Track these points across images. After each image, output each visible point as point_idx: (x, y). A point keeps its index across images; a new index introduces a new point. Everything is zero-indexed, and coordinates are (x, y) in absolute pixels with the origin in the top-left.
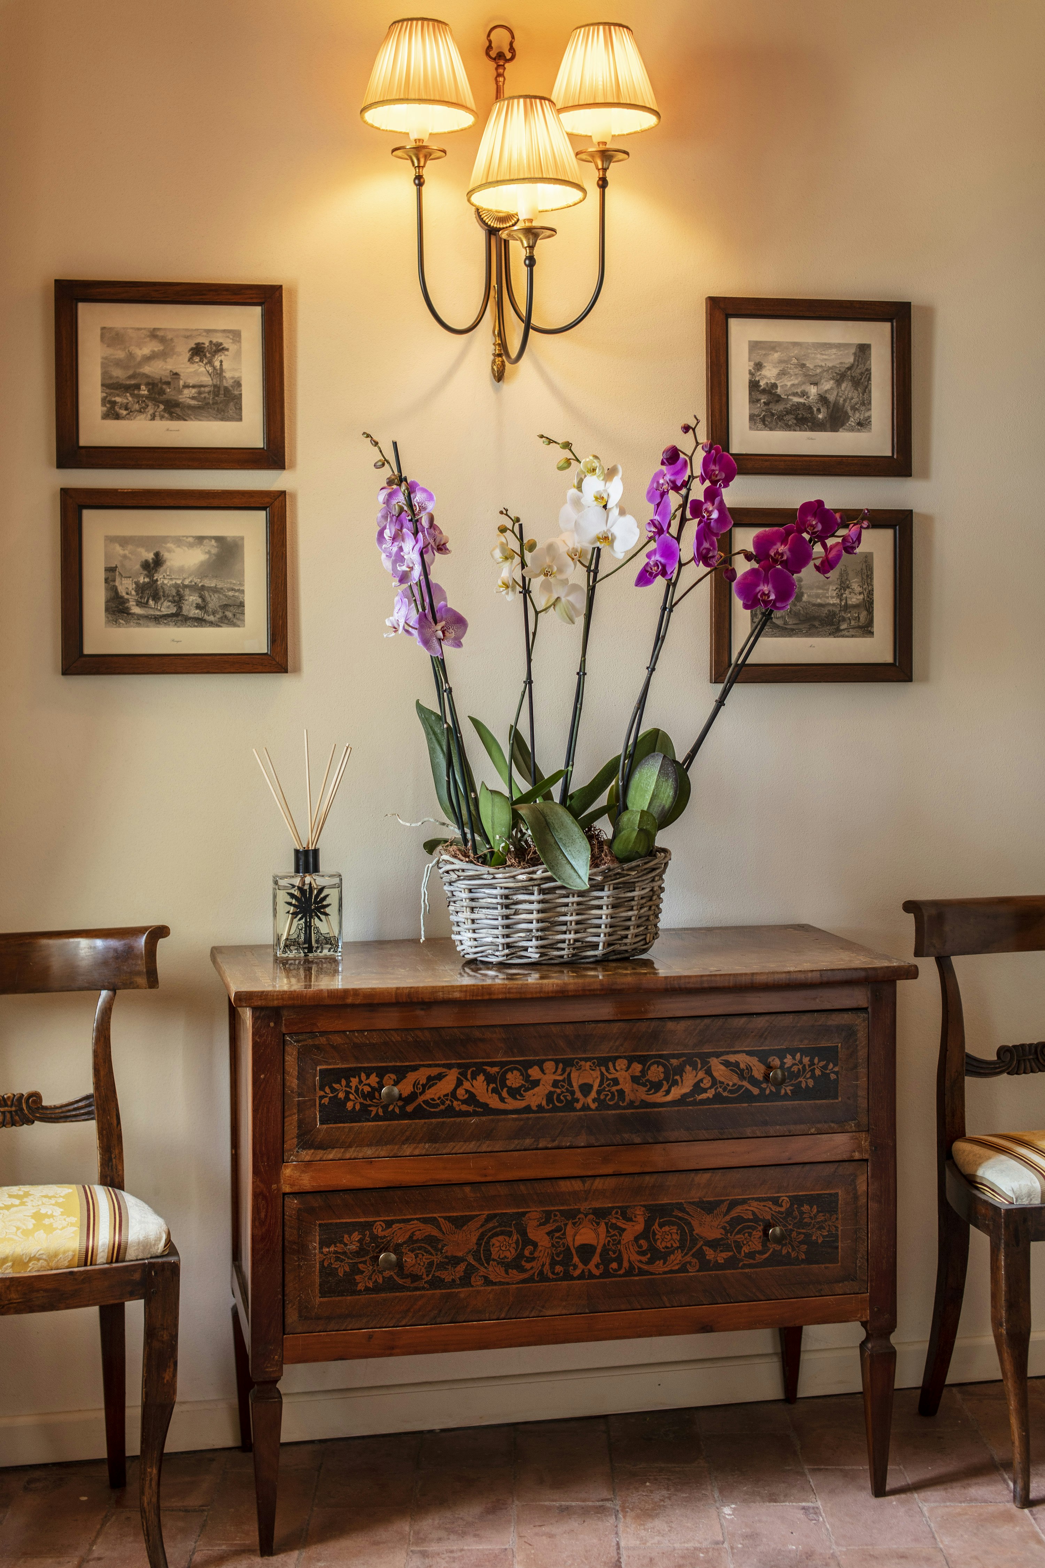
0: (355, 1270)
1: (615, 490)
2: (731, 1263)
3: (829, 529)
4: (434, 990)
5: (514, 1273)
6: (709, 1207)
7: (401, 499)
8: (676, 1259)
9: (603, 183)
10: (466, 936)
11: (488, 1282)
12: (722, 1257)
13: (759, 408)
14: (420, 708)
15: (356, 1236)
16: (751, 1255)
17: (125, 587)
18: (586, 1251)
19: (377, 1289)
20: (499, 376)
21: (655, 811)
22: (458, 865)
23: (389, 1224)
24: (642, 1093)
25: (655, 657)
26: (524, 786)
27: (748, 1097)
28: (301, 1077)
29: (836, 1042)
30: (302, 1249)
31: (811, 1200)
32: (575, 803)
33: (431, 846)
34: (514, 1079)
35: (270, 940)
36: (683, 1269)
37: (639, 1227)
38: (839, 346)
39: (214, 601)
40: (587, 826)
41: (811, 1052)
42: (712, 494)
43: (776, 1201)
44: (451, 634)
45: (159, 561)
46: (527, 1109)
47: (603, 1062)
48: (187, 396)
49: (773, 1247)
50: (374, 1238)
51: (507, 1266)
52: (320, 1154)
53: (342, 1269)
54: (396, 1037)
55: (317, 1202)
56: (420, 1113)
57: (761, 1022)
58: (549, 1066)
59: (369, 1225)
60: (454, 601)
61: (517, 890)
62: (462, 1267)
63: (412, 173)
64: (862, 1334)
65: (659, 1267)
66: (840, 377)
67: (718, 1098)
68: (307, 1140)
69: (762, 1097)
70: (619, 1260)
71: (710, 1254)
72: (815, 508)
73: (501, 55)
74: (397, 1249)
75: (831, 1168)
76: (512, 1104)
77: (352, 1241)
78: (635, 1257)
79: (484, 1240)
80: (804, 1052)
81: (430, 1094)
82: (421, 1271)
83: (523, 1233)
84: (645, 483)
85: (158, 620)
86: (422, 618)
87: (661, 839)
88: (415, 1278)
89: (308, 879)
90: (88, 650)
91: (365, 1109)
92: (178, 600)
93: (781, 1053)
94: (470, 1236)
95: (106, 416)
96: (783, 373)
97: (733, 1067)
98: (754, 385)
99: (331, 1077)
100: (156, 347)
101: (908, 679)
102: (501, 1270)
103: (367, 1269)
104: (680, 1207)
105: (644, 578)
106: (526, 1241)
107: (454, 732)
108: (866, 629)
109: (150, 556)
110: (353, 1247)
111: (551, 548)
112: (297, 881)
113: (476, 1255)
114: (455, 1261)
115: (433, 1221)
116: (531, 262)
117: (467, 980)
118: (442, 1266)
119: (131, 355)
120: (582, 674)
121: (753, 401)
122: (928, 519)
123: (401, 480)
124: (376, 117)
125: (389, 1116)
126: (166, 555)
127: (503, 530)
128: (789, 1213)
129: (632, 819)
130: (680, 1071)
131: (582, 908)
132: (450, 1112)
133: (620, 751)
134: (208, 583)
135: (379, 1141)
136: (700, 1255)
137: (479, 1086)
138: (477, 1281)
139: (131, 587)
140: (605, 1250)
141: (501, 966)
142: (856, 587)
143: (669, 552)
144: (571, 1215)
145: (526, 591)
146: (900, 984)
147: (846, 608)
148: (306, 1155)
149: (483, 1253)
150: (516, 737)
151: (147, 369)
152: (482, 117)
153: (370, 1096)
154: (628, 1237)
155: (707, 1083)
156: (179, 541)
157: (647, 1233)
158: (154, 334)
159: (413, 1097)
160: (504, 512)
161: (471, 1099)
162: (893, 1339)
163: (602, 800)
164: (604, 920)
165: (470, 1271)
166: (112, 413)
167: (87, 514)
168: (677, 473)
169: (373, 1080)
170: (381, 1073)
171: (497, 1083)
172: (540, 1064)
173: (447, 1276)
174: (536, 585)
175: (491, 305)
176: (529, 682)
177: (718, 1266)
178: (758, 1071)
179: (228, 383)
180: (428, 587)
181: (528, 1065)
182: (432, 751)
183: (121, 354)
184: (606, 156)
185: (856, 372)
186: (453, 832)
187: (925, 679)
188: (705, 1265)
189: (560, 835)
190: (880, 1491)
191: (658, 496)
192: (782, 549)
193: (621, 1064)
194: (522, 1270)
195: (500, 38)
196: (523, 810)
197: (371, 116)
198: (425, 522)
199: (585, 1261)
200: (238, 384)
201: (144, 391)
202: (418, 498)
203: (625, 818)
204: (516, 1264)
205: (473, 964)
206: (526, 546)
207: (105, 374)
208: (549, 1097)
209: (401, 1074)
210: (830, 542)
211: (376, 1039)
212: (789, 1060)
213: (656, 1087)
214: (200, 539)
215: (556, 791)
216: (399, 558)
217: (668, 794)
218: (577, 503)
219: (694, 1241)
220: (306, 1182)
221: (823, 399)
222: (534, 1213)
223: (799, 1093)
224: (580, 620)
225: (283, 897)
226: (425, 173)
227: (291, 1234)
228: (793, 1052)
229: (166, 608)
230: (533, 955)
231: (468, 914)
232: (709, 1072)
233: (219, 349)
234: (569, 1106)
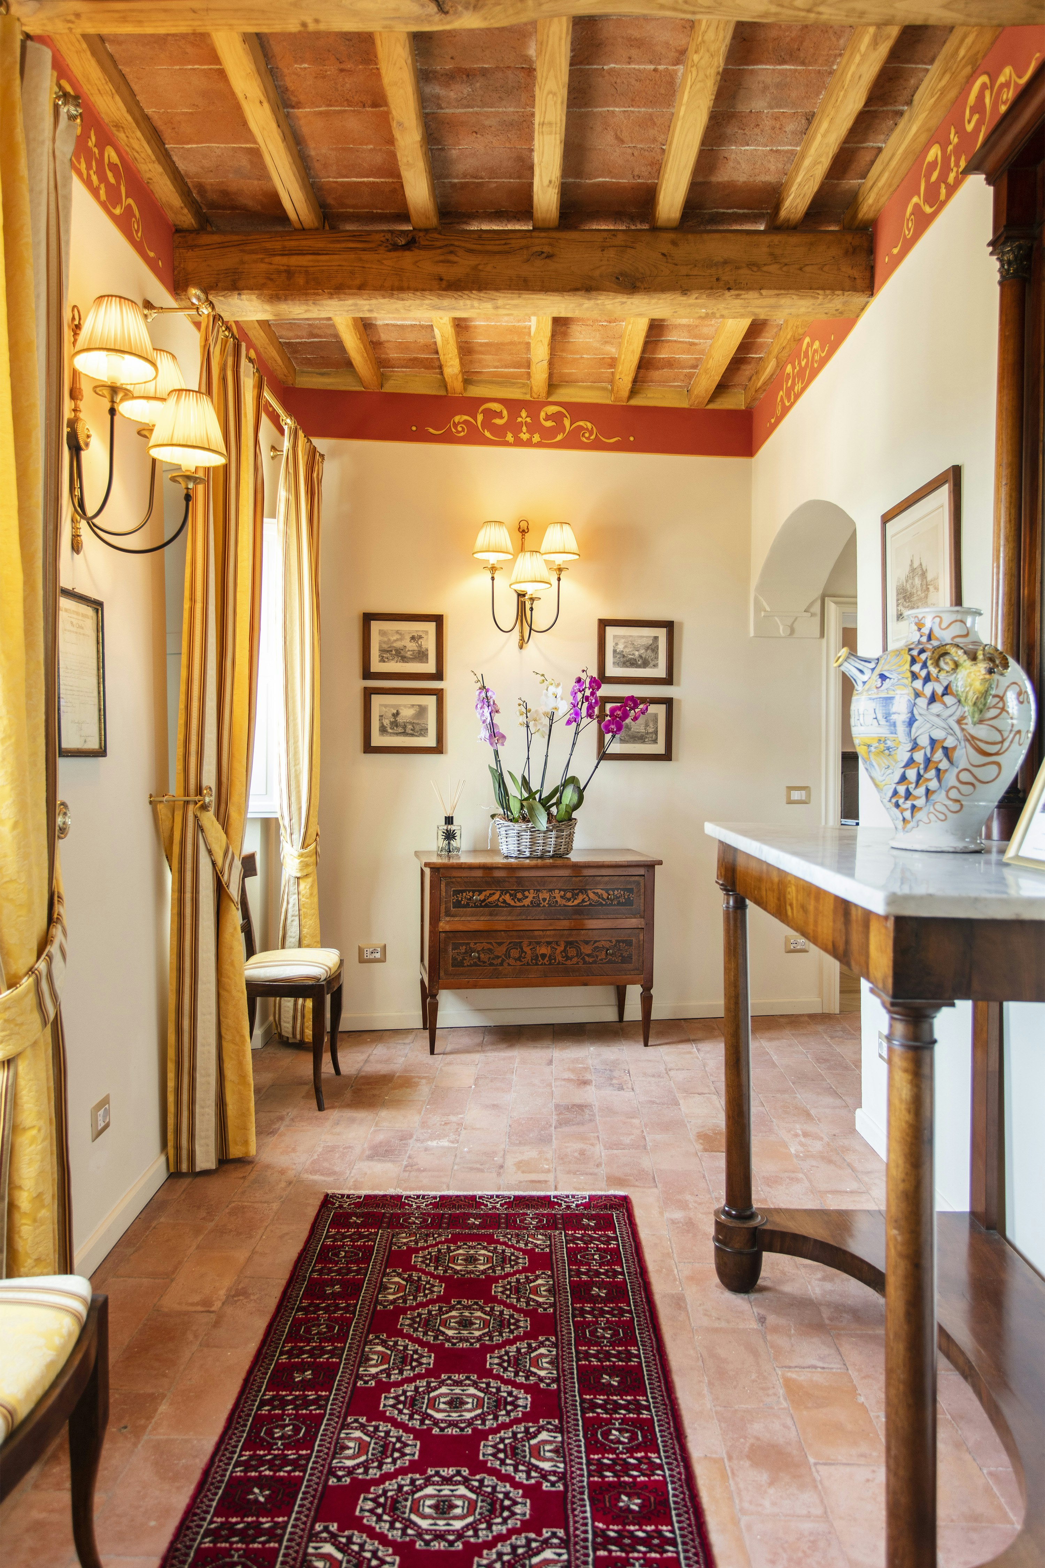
0: (464, 959)
1: (559, 691)
2: (595, 962)
3: (636, 706)
4: (492, 864)
5: (519, 963)
6: (587, 943)
7: (483, 695)
8: (575, 960)
9: (559, 579)
10: (504, 847)
11: (509, 965)
12: (591, 960)
13: (616, 660)
14: (490, 767)
15: (464, 947)
16: (601, 960)
17: (386, 722)
18: (543, 956)
19: (471, 966)
20: (521, 647)
21: (571, 805)
22: (502, 822)
23: (475, 944)
24: (564, 902)
25: (572, 750)
26: (526, 795)
27: (601, 904)
28: (446, 892)
29: (633, 886)
30: (446, 951)
31: (623, 941)
32: (544, 802)
33: (493, 816)
34: (519, 895)
35: (436, 849)
36: (577, 963)
37: (562, 949)
38: (647, 637)
39: (417, 728)
40: (548, 809)
41: (624, 890)
42: (593, 694)
43: (610, 941)
44: (500, 741)
45: (398, 713)
46: (524, 906)
47: (551, 890)
48: (409, 654)
49: (609, 957)
50: (470, 948)
51: (516, 960)
52: (452, 919)
53: (459, 958)
54: (479, 880)
55: (451, 935)
56: (486, 906)
57: (606, 879)
58: (532, 891)
59: (469, 944)
60: (502, 729)
61: (522, 831)
62: (500, 960)
63: (490, 576)
64: (641, 990)
65: (569, 962)
66: (647, 648)
67: (590, 905)
68: (448, 914)
69: (606, 905)
70: (555, 959)
71: (587, 958)
72: (632, 698)
73: (524, 531)
74: (478, 952)
75: (630, 931)
76: (518, 904)
77: (463, 949)
78: (561, 959)
79: (508, 951)
80: (622, 889)
81: (490, 900)
82: (486, 960)
83: (522, 949)
84: (570, 690)
85: (397, 734)
86: (490, 736)
87: (575, 815)
88: (484, 962)
89: (449, 827)
90: (373, 744)
91: (468, 904)
92: (405, 727)
93: (613, 890)
94: (504, 948)
95: (380, 661)
96: (625, 647)
97: (596, 894)
98: (615, 651)
99: (456, 892)
100: (398, 636)
101: (670, 760)
102: (514, 961)
103: (468, 958)
104: (577, 942)
105: (569, 723)
106: (523, 952)
107: (501, 774)
108: (655, 741)
109: (395, 712)
110: (463, 951)
111: (536, 711)
112: (445, 827)
113: (505, 955)
114: (498, 957)
115: (491, 943)
116: (532, 609)
117: (505, 861)
118: (493, 959)
119: (389, 640)
120: (547, 756)
121: (614, 657)
122: (679, 701)
123: (484, 687)
124: (478, 556)
125: (476, 907)
126: (400, 711)
127: (520, 705)
128: (615, 945)
129: (563, 807)
130: (577, 894)
131: (545, 838)
132: (497, 906)
133: (559, 784)
134: (415, 721)
135: (472, 915)
136: (583, 959)
137: (507, 897)
138: (505, 964)
139: (388, 722)
140: (550, 956)
141: (516, 857)
142: (651, 725)
143: (577, 714)
144: (538, 943)
145: (528, 726)
146: (656, 867)
147: (647, 733)
148: (448, 919)
149: (508, 955)
150: (524, 777)
151: (395, 645)
152: (515, 556)
153: (470, 899)
154: (558, 951)
155: (587, 899)
156: (405, 706)
157: (565, 951)
158: (397, 632)
159: (484, 900)
160: (520, 699)
161: (504, 902)
162: (652, 991)
163: (554, 800)
164: (553, 843)
165: (503, 961)
166: (382, 660)
167: (373, 696)
168: (581, 686)
169: (471, 894)
170: (474, 892)
171: (513, 896)
172: (528, 890)
173: (495, 962)
174: (531, 725)
175: (519, 621)
176: (528, 758)
177: (590, 963)
178: (605, 896)
179: (423, 650)
180: (492, 725)
181: (525, 891)
182: (494, 783)
183: (386, 639)
184: (560, 570)
185: (653, 647)
186: (501, 811)
187: (677, 760)
188: (585, 962)
189: (537, 812)
190: (646, 1045)
191: (574, 694)
192: (619, 712)
193: (557, 891)
194: (521, 961)
195: (524, 525)
196: (525, 803)
197: (475, 555)
198: (492, 703)
199: (543, 959)
200: (427, 650)
201: (394, 652)
202: (489, 694)
203: (561, 806)
204: (519, 959)
205: (507, 857)
206: (528, 711)
207: (380, 646)
208: (531, 902)
209: (480, 892)
210: (637, 710)
211: (472, 880)
212: (616, 892)
213: (569, 900)
214: (413, 705)
215: (537, 796)
216: (483, 715)
217: (575, 799)
218: (546, 695)
219: (581, 954)
220: (448, 928)
221: (640, 656)
222: (525, 942)
223: (619, 904)
224: (547, 737)
225: (441, 833)
226: (495, 576)
227: (442, 946)
228: (617, 889)
229: (400, 730)
230: (527, 854)
231: (505, 839)
232: (587, 895)
233: (420, 637)
234: (538, 905)
